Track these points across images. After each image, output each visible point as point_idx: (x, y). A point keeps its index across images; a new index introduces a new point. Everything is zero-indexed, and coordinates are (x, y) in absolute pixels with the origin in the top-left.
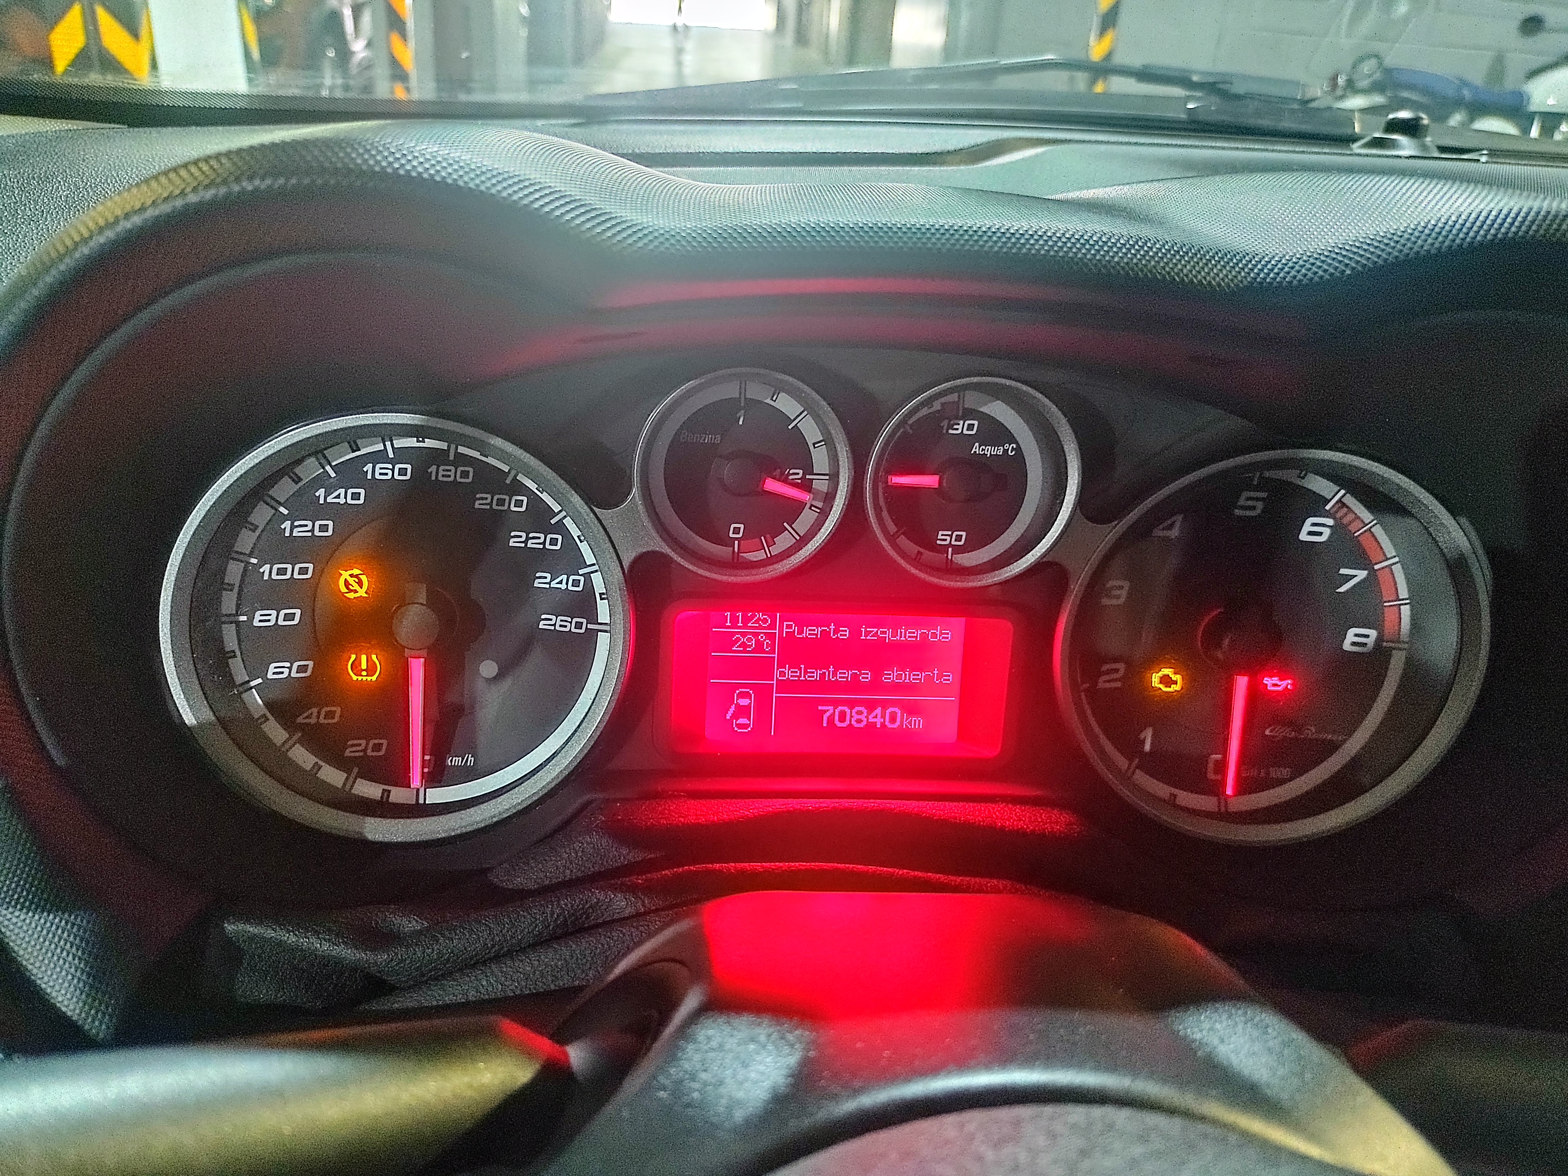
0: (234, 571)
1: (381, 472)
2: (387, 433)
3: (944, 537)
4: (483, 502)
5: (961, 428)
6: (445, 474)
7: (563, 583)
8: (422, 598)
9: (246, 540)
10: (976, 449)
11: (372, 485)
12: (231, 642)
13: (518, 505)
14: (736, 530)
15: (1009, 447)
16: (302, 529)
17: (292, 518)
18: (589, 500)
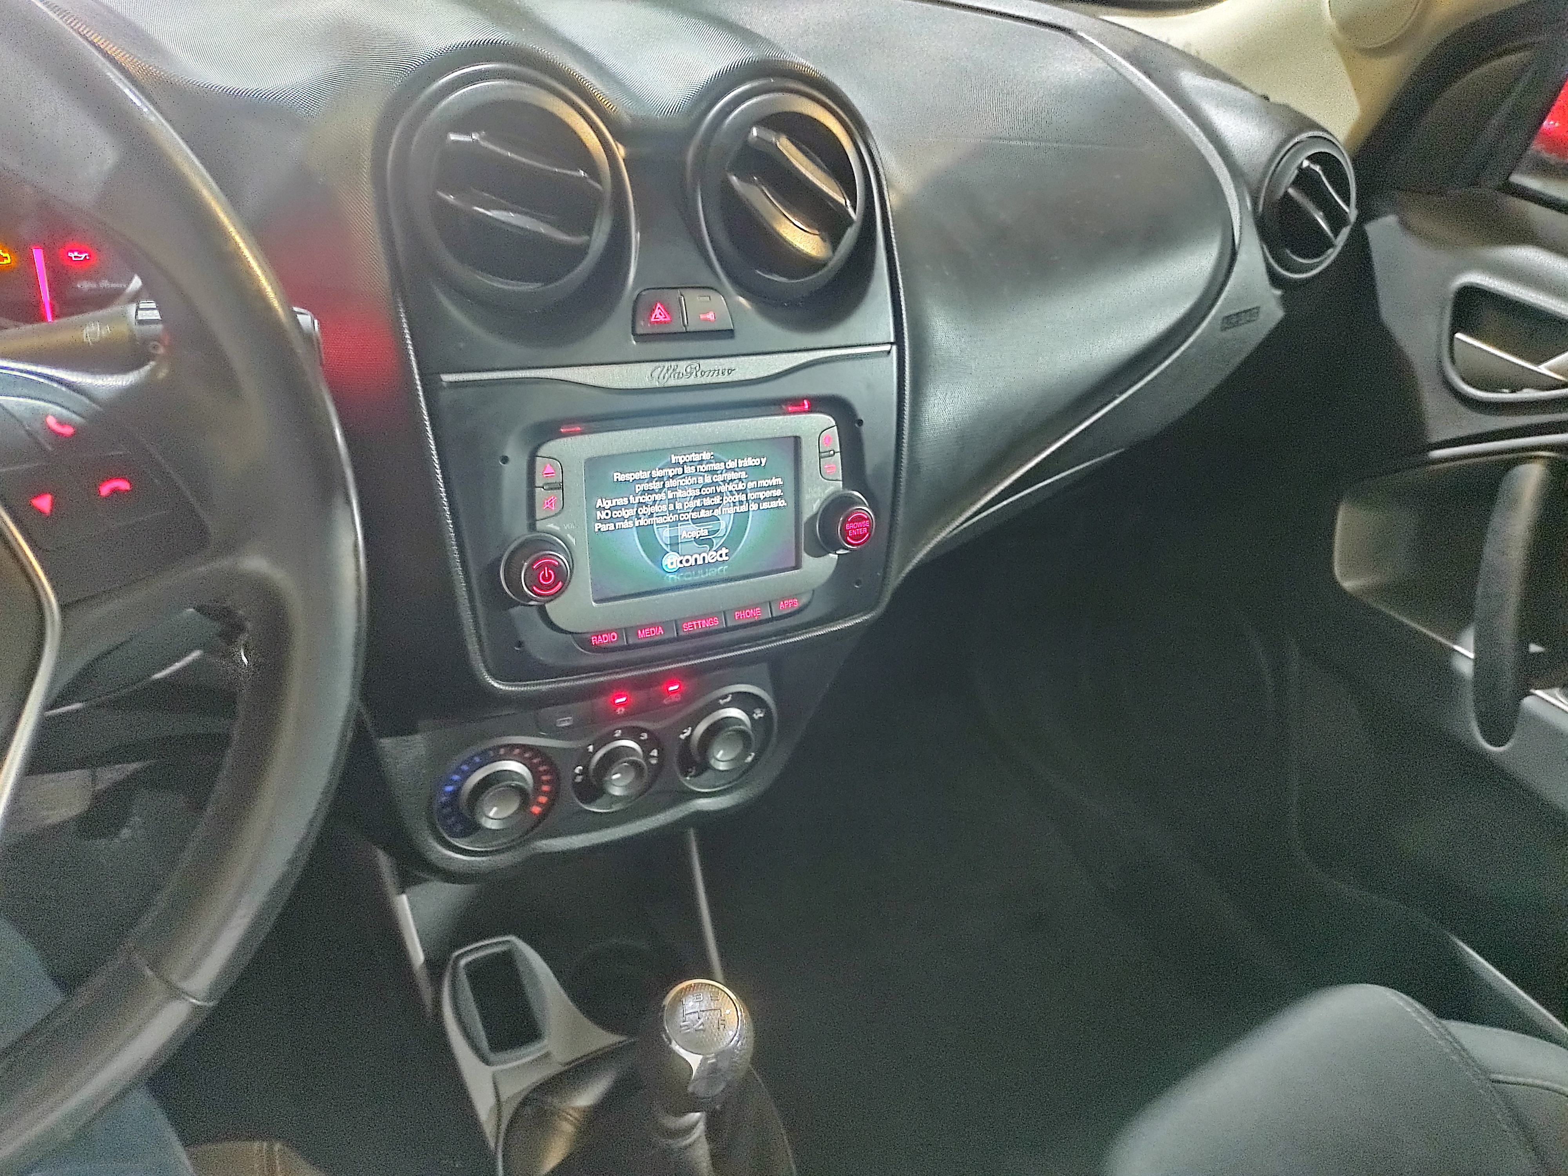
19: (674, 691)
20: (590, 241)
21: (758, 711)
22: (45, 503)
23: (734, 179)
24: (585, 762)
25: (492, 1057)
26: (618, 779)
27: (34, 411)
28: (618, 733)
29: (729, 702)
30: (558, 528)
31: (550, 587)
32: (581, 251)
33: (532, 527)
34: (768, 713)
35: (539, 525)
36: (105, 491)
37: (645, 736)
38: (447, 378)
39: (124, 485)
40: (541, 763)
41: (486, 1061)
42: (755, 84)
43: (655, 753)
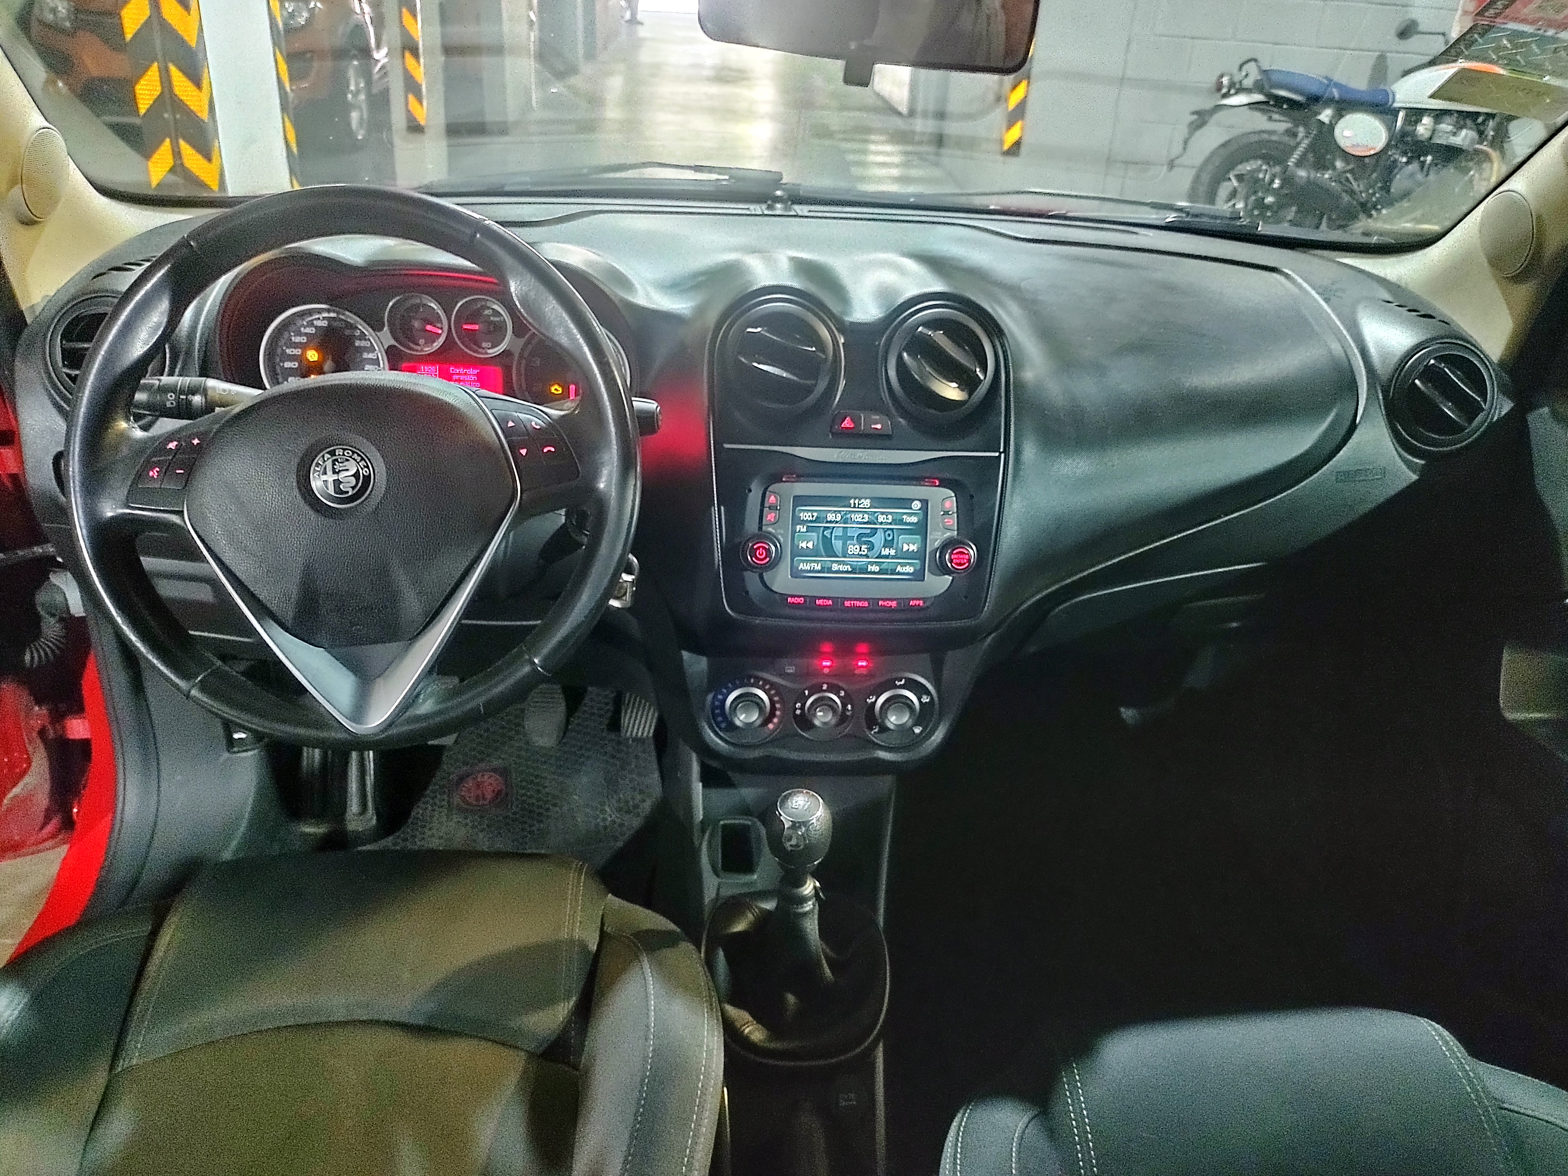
0: (279, 351)
1: (318, 323)
2: (320, 311)
3: (484, 345)
4: (347, 332)
5: (487, 312)
6: (335, 324)
7: (371, 356)
8: (330, 358)
9: (282, 342)
10: (492, 318)
11: (316, 327)
12: (279, 371)
13: (358, 333)
14: (422, 341)
15: (502, 318)
16: (297, 339)
17: (295, 336)
18: (374, 330)
19: (862, 666)
20: (815, 385)
21: (925, 697)
22: (524, 452)
23: (905, 354)
24: (802, 702)
25: (721, 873)
26: (821, 716)
27: (529, 419)
28: (825, 687)
29: (903, 685)
30: (774, 531)
31: (762, 560)
32: (809, 390)
33: (760, 528)
34: (932, 699)
35: (764, 528)
36: (545, 450)
37: (842, 694)
38: (727, 446)
39: (553, 450)
40: (776, 694)
41: (718, 876)
42: (953, 304)
43: (849, 707)
